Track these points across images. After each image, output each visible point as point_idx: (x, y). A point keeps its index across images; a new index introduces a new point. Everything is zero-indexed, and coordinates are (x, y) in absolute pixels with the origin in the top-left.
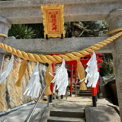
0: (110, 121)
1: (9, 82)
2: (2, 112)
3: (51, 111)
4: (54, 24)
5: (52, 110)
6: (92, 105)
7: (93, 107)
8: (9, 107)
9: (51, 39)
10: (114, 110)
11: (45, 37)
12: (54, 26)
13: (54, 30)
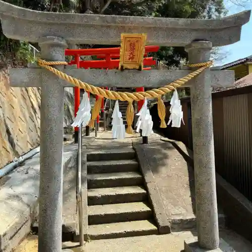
0: (168, 159)
1: (6, 115)
2: (11, 162)
3: (87, 155)
4: (131, 53)
5: (88, 153)
6: (142, 142)
7: (143, 143)
8: (17, 154)
9: (127, 71)
10: (171, 145)
11: (120, 67)
12: (131, 56)
13: (131, 60)
